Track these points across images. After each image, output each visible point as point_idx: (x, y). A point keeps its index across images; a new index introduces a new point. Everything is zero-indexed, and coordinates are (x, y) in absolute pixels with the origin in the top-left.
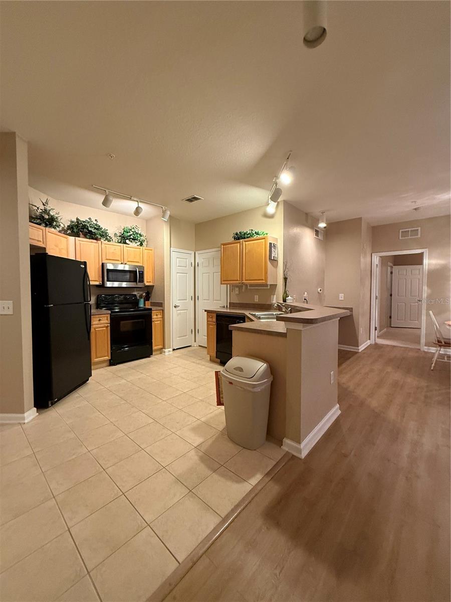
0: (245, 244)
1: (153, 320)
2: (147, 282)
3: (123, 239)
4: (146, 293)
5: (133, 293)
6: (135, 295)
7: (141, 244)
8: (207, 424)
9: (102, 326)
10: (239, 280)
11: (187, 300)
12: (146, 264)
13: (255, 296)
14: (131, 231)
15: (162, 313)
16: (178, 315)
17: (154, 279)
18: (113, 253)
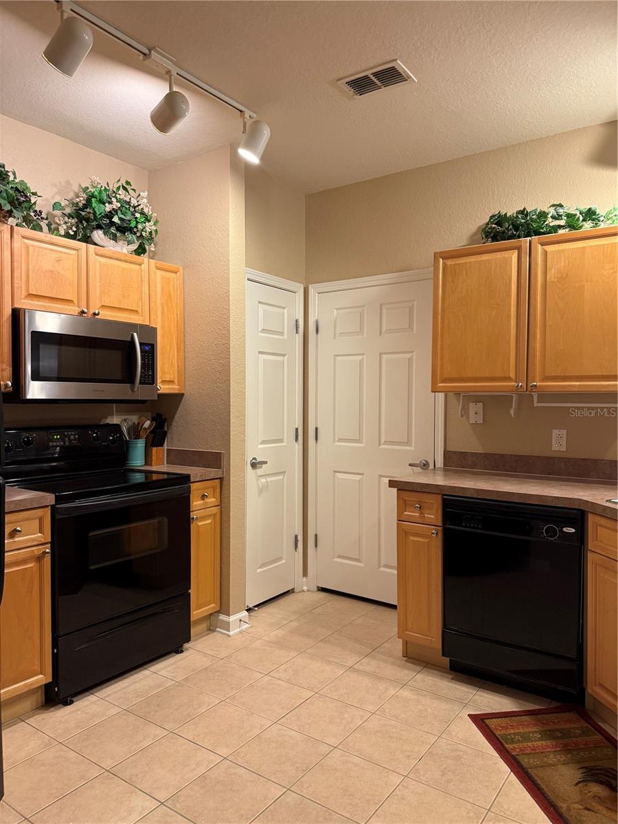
0: (546, 253)
1: (192, 515)
2: (163, 382)
3: (88, 223)
4: (153, 420)
5: (110, 421)
6: (117, 428)
7: (141, 251)
9: (21, 557)
10: (512, 375)
11: (285, 440)
12: (159, 319)
13: (555, 432)
14: (114, 200)
15: (218, 490)
16: (261, 491)
17: (182, 372)
18: (52, 272)
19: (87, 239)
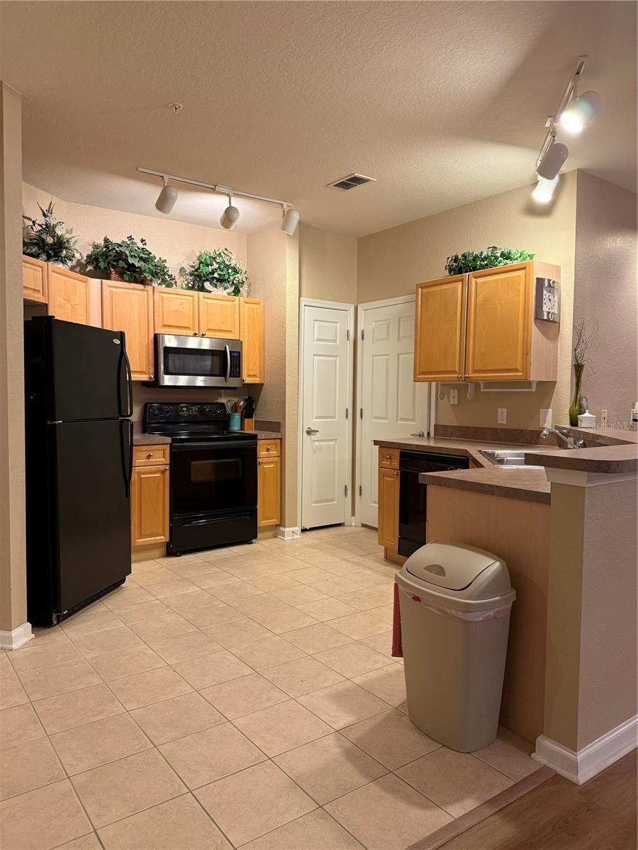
0: (476, 283)
1: (258, 460)
2: (249, 376)
3: (200, 279)
4: (246, 400)
5: (219, 401)
6: (222, 405)
7: (237, 292)
8: (365, 690)
10: (457, 370)
11: (337, 417)
12: (246, 335)
13: (499, 410)
14: (214, 263)
15: (279, 447)
16: (314, 451)
17: (262, 370)
18: (177, 311)
19: (202, 289)
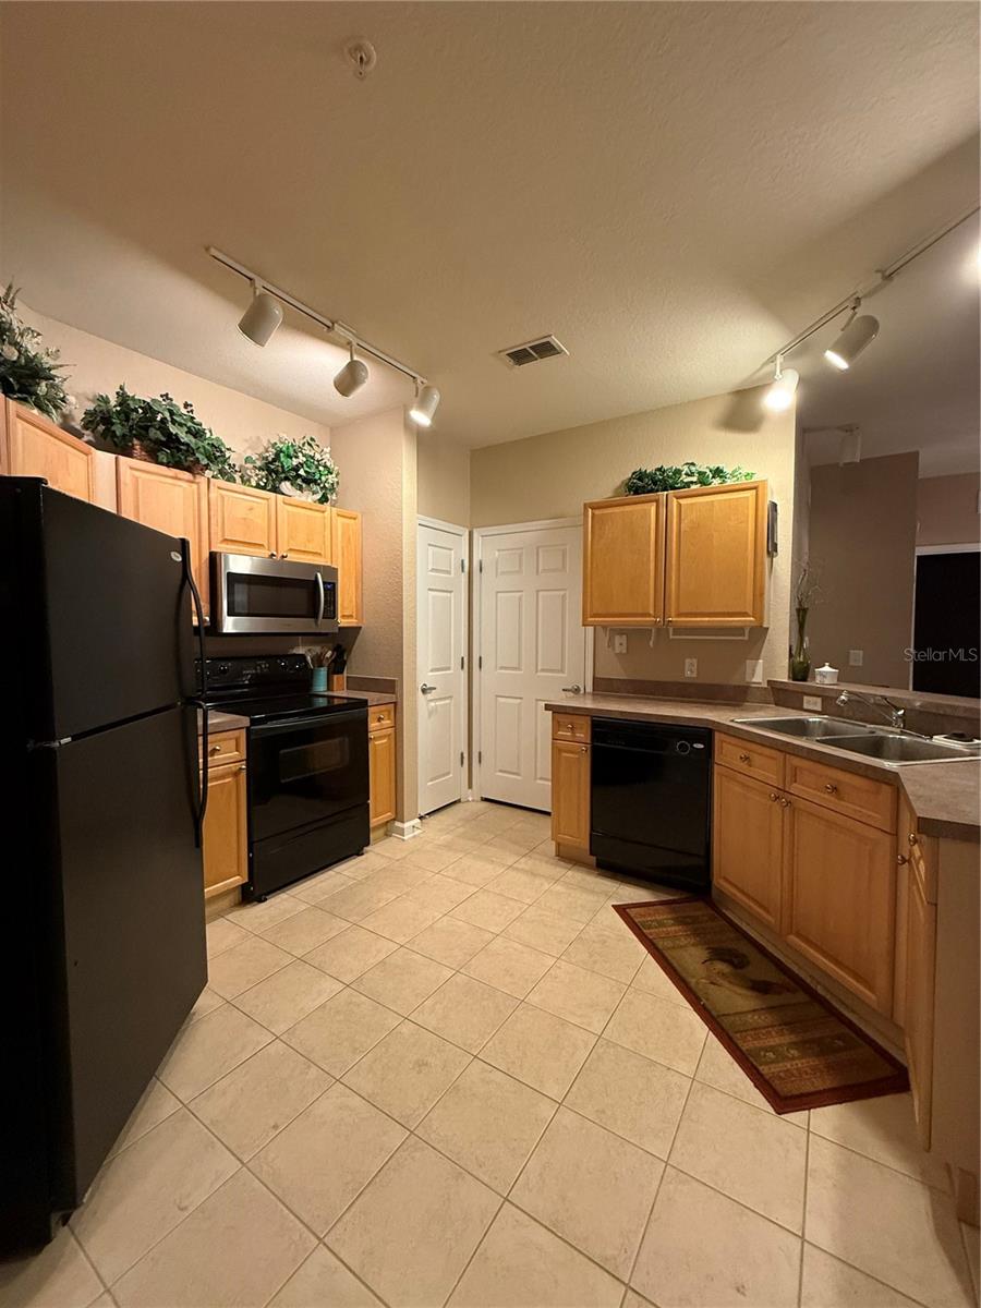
0: (680, 505)
2: (343, 616)
3: (277, 471)
4: (334, 650)
5: (295, 651)
6: (303, 657)
7: (324, 500)
9: (220, 772)
10: (652, 612)
11: (452, 666)
12: (340, 560)
13: (687, 661)
14: (300, 454)
15: (392, 713)
16: (430, 714)
17: (360, 608)
18: (245, 519)
19: (275, 490)
